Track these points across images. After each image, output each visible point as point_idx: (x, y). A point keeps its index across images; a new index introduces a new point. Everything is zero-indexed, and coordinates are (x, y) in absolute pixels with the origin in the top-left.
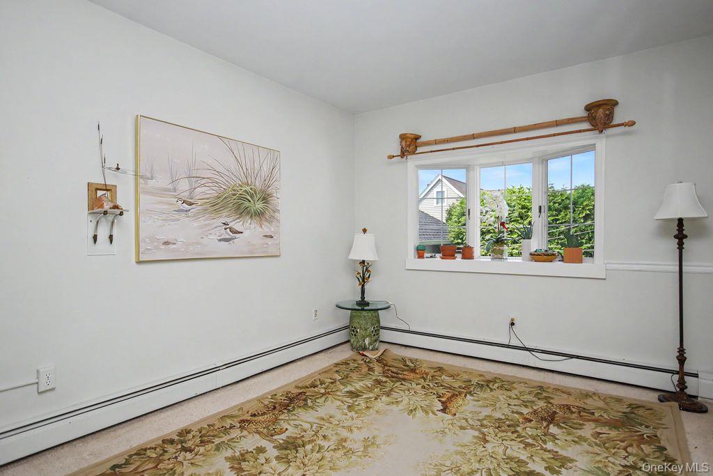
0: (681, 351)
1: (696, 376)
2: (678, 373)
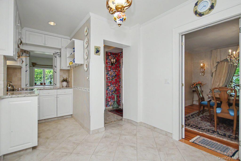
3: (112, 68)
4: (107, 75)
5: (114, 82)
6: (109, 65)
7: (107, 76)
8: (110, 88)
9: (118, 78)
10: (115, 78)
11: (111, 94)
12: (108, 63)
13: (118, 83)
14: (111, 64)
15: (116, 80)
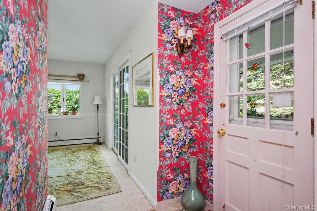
0: (98, 132)
1: (100, 138)
2: (97, 138)
3: (181, 63)
4: (162, 87)
5: (187, 114)
6: (169, 53)
7: (160, 92)
8: (172, 133)
9: (201, 99)
10: (191, 100)
11: (177, 155)
12: (168, 45)
13: (202, 117)
14: (177, 47)
15: (194, 105)
